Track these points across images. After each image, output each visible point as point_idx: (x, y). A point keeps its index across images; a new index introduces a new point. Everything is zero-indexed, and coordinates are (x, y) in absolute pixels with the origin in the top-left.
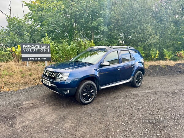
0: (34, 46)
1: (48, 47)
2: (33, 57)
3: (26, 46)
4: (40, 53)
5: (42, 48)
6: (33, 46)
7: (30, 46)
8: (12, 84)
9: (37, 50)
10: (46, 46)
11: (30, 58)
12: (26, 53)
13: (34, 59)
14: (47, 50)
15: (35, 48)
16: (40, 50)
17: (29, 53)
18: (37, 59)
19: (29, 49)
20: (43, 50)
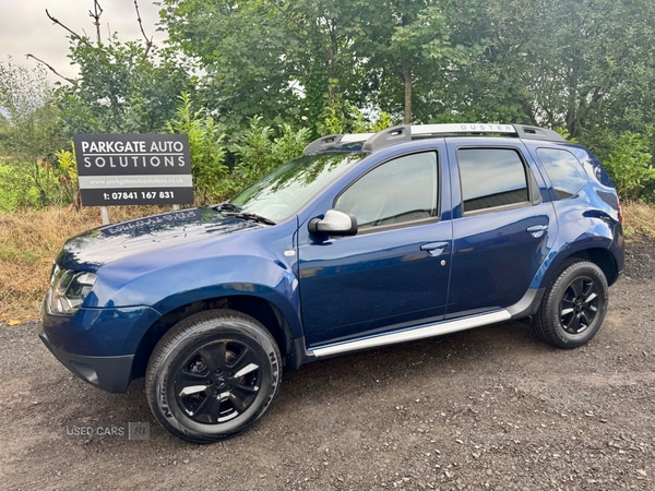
0: (125, 145)
1: (178, 147)
2: (122, 190)
3: (93, 144)
4: (150, 171)
5: (155, 151)
6: (119, 145)
7: (109, 147)
8: (18, 295)
9: (135, 158)
10: (170, 143)
11: (110, 191)
12: (94, 171)
13: (125, 196)
14: (176, 158)
15: (129, 152)
16: (148, 158)
17: (107, 171)
18: (140, 195)
19: (107, 158)
20: (162, 158)
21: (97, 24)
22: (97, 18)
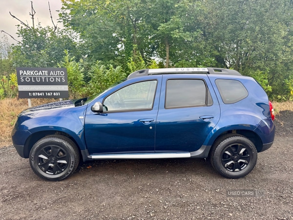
0: (39, 72)
1: (62, 73)
2: (37, 92)
3: (25, 71)
4: (50, 83)
5: (52, 75)
6: (36, 72)
7: (32, 73)
9: (43, 78)
10: (59, 72)
11: (32, 92)
12: (25, 83)
13: (39, 94)
14: (61, 78)
15: (41, 75)
16: (49, 78)
17: (31, 83)
18: (45, 94)
19: (31, 78)
20: (55, 78)
21: (33, 18)
22: (33, 16)
